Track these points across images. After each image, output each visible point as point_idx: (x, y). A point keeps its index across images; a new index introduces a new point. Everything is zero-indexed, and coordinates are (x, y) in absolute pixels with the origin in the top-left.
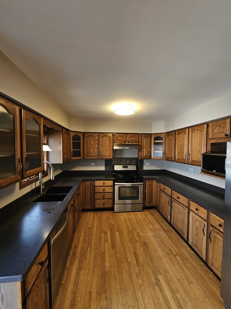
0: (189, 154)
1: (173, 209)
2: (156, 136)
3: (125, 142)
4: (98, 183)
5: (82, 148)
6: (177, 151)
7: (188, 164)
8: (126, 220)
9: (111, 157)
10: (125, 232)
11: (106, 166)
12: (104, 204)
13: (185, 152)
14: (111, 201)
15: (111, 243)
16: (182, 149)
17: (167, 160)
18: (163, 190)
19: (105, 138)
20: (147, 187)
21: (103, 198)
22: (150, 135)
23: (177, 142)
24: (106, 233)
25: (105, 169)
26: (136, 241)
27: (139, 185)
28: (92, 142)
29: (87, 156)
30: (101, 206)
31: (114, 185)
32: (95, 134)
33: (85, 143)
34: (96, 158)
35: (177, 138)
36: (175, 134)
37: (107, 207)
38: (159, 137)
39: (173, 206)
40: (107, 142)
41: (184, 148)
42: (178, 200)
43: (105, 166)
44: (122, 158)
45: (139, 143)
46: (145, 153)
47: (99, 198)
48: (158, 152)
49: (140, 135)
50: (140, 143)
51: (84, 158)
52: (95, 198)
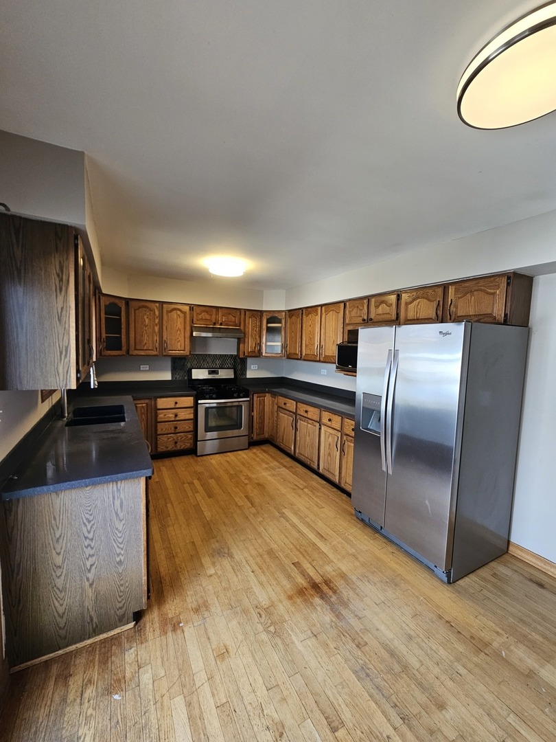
0: (321, 347)
1: (298, 433)
2: (271, 315)
3: (215, 324)
4: (163, 403)
5: (124, 331)
6: (304, 342)
7: (319, 361)
8: (221, 464)
9: (187, 352)
10: (225, 477)
11: (174, 371)
12: (176, 443)
13: (317, 343)
14: (190, 436)
15: (204, 493)
16: (312, 339)
17: (289, 357)
18: (283, 406)
19: (174, 314)
20: (255, 406)
21: (173, 432)
22: (259, 314)
23: (304, 328)
24: (191, 483)
25: (172, 377)
26: (246, 484)
27: (241, 403)
28: (147, 320)
29: (136, 349)
30: (171, 447)
31: (196, 405)
32: (153, 304)
33: (130, 322)
34: (154, 353)
35: (304, 322)
36: (302, 314)
37: (182, 447)
38: (276, 317)
39: (298, 427)
40: (179, 323)
41: (314, 338)
42: (305, 415)
43: (172, 371)
44: (206, 355)
45: (240, 326)
46: (250, 345)
47: (165, 433)
48: (273, 345)
49: (243, 312)
50: (242, 327)
51: (128, 353)
52: (158, 433)
